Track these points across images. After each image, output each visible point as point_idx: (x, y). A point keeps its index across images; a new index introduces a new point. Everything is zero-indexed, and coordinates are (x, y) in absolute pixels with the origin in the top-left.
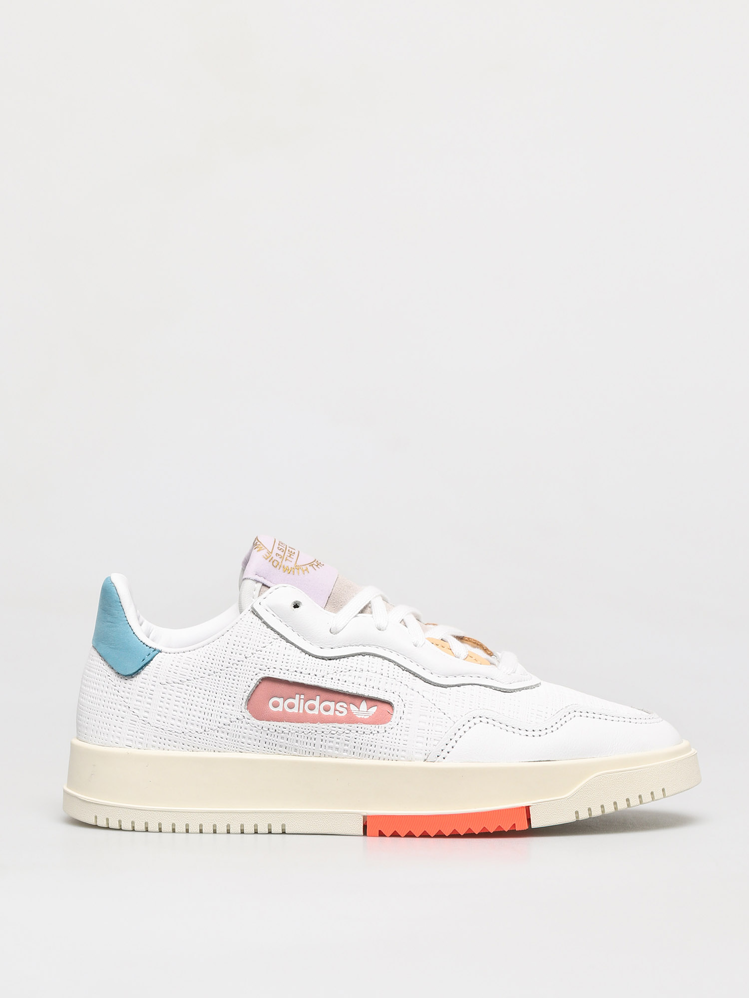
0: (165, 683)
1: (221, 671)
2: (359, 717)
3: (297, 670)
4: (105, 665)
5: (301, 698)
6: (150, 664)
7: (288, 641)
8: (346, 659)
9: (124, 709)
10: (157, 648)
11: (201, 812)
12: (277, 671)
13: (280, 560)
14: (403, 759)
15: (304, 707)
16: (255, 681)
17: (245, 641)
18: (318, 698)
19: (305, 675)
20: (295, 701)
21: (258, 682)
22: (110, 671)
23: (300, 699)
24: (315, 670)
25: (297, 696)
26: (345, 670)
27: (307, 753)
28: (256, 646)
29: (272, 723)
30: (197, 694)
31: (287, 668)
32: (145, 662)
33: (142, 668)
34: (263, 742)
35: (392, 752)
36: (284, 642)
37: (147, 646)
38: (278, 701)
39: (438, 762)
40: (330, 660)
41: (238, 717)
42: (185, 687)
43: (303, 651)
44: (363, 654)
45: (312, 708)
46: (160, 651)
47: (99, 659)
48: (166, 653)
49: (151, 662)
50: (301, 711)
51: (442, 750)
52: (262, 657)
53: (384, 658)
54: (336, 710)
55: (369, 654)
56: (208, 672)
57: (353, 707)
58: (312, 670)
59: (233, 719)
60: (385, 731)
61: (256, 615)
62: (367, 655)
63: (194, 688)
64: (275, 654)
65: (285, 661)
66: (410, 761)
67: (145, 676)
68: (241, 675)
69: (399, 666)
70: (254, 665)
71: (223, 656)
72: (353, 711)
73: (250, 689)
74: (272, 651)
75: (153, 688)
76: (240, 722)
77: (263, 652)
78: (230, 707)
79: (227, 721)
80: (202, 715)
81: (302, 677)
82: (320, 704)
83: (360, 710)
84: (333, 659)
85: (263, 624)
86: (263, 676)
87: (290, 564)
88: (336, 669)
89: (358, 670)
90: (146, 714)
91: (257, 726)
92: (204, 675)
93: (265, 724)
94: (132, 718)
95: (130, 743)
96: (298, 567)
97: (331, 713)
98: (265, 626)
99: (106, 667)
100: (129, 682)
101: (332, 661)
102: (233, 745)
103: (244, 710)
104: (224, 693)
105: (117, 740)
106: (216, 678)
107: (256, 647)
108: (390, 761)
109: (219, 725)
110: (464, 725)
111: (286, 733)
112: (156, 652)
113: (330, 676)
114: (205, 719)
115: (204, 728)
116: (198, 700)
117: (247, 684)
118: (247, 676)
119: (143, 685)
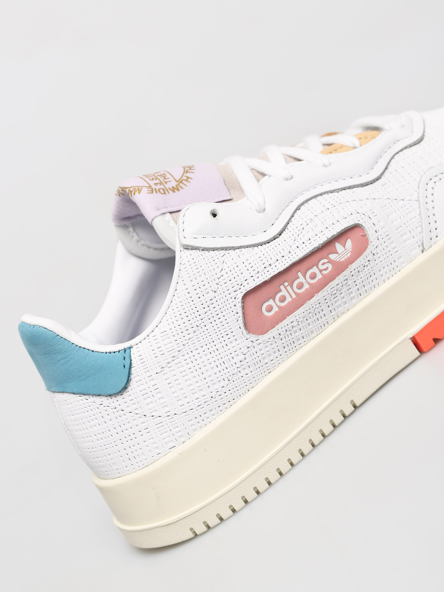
0: (161, 370)
1: (203, 321)
2: (343, 259)
3: (264, 266)
4: (88, 398)
5: (286, 285)
6: (133, 365)
7: (234, 248)
8: (290, 224)
9: (141, 420)
10: (126, 347)
11: (282, 449)
12: (250, 280)
13: (162, 187)
14: (404, 265)
15: (293, 291)
16: (239, 305)
17: (202, 278)
18: (300, 274)
19: (275, 265)
20: (284, 292)
21: (241, 303)
22: (98, 400)
23: (285, 287)
24: (279, 253)
25: (282, 287)
26: (300, 231)
27: (323, 326)
28: (215, 275)
29: (278, 327)
30: (197, 356)
31: (256, 271)
32: (127, 367)
33: (129, 374)
34: (282, 349)
35: (391, 267)
36: (231, 252)
37: (115, 352)
38: (269, 304)
39: (435, 243)
40: (280, 235)
41: (248, 346)
42: (182, 359)
43: (254, 246)
44: (298, 208)
45: (300, 286)
46: (130, 348)
47: (76, 397)
48: (137, 344)
49: (132, 362)
50: (294, 296)
51: (430, 231)
52: (227, 280)
53: (315, 197)
54: (321, 271)
55: (303, 204)
56: (191, 331)
57: (332, 257)
58: (276, 255)
59: (245, 350)
60: (374, 254)
61: (192, 249)
62: (301, 206)
63: (190, 353)
64: (236, 268)
65: (249, 267)
66: (412, 261)
67: (137, 378)
68: (222, 310)
69: (332, 192)
70: (227, 293)
71: (193, 307)
72: (335, 260)
73: (240, 314)
74: (231, 268)
75: (153, 382)
76: (252, 348)
77: (225, 275)
78: (234, 343)
79: (242, 357)
80: (216, 370)
81: (274, 268)
82: (305, 277)
83: (340, 253)
84: (283, 232)
85: (203, 252)
86: (242, 294)
87: (174, 184)
88: (293, 237)
89: (308, 222)
90: (166, 409)
91: (269, 340)
92: (190, 336)
93: (273, 332)
94: (156, 423)
95: (171, 445)
96: (180, 181)
97: (319, 276)
98: (206, 252)
99: (92, 399)
100: (125, 394)
101: (283, 234)
102: (260, 373)
103: (248, 336)
104: (220, 336)
105: (158, 451)
106: (203, 330)
107: (216, 277)
108: (395, 276)
109: (237, 365)
110: (426, 197)
111: (297, 325)
112: (128, 351)
113: (294, 247)
114: (222, 371)
115: (226, 380)
116: (202, 360)
117: (234, 313)
118: (228, 306)
119: (142, 387)
